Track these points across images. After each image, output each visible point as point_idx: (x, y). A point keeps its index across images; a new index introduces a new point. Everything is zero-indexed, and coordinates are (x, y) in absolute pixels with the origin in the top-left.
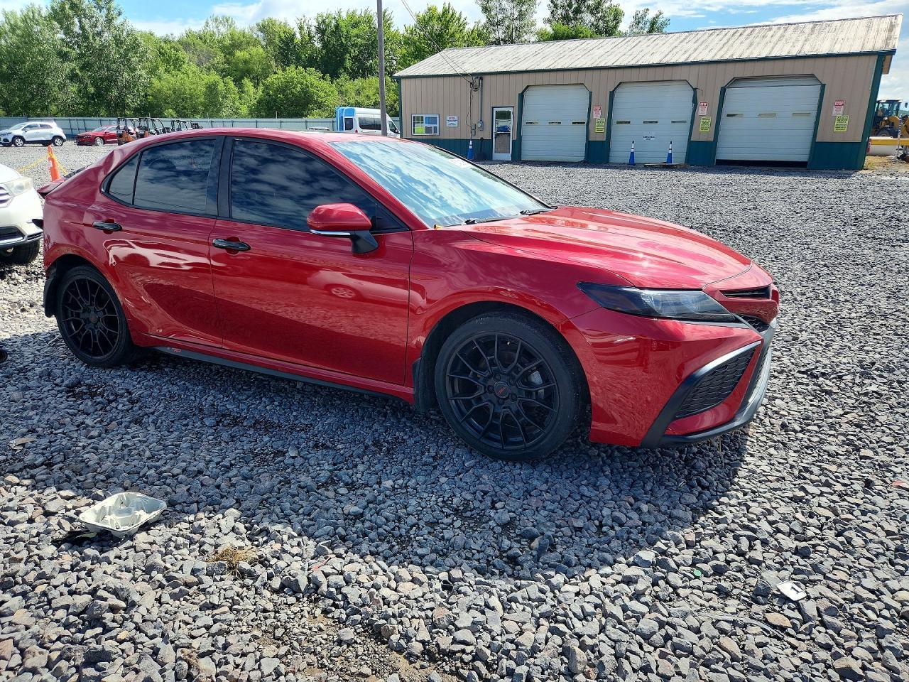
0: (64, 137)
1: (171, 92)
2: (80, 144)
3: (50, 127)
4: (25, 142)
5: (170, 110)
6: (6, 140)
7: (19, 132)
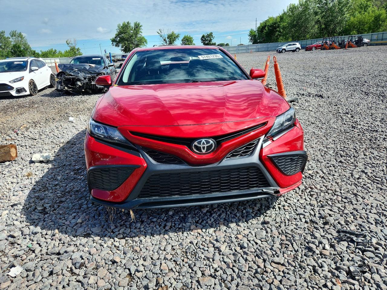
0: (300, 48)
1: (357, 22)
2: (306, 50)
3: (296, 44)
4: (286, 51)
5: (354, 31)
6: (280, 51)
7: (284, 47)
